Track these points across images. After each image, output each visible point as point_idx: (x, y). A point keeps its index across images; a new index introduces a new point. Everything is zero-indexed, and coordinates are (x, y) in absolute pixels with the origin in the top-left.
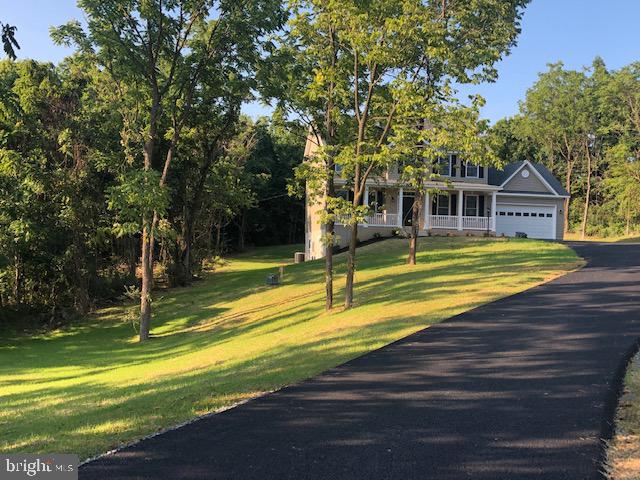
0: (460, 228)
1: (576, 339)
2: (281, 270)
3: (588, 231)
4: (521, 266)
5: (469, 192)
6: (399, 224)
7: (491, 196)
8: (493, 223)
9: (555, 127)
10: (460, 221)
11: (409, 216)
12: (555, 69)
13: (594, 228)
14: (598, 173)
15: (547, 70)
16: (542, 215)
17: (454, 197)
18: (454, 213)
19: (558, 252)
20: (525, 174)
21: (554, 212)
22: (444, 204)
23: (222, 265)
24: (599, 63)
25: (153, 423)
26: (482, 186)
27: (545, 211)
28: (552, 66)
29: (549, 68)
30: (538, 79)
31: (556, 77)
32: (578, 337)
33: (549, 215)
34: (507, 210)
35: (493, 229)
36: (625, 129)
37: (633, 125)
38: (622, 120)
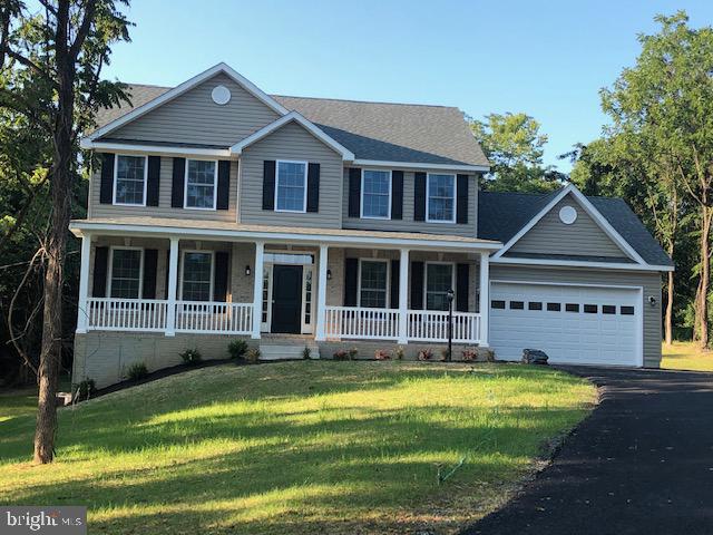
0: (403, 338)
5: (433, 255)
6: (257, 328)
7: (478, 267)
8: (480, 328)
10: (404, 321)
11: (287, 315)
12: (673, 29)
16: (609, 310)
17: (398, 265)
18: (395, 304)
20: (568, 215)
21: (637, 302)
26: (462, 241)
27: (618, 301)
29: (661, 25)
33: (628, 311)
34: (508, 296)
35: (483, 343)
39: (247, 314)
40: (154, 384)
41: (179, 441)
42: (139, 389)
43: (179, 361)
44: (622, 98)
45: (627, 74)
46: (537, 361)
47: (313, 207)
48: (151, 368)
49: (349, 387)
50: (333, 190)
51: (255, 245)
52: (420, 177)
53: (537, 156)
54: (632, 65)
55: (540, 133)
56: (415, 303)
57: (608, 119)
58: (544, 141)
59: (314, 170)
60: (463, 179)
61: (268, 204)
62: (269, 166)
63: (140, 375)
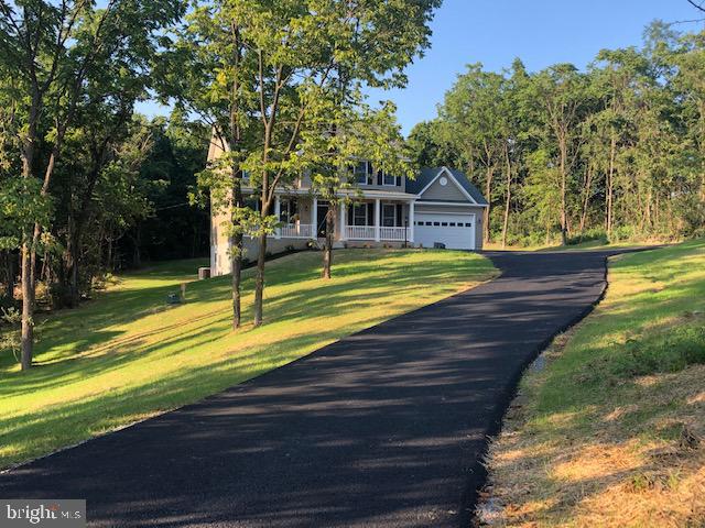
0: (377, 239)
1: (480, 348)
2: (183, 288)
3: (508, 240)
4: (437, 278)
5: (386, 201)
6: (314, 232)
7: (409, 205)
8: (411, 233)
9: (474, 132)
10: (378, 232)
11: (324, 227)
12: (474, 71)
13: (515, 238)
14: (518, 181)
15: (466, 71)
16: (460, 225)
17: (371, 206)
18: (371, 223)
19: (475, 263)
20: (444, 182)
21: (473, 221)
22: (360, 213)
23: (115, 283)
24: (518, 65)
25: (47, 445)
26: (400, 195)
27: (464, 221)
28: (472, 68)
29: (468, 69)
30: (457, 80)
31: (476, 78)
32: (482, 345)
33: (468, 225)
34: (425, 219)
35: (412, 240)
36: (544, 134)
37: (552, 130)
38: (541, 124)
42: (289, 258)
46: (440, 247)
56: (382, 224)
63: (268, 257)
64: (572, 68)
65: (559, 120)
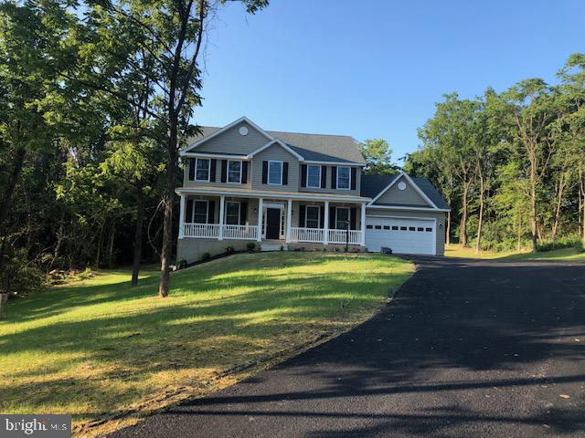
3: (484, 245)
5: (340, 205)
7: (360, 210)
10: (326, 234)
12: (451, 100)
13: (489, 243)
14: (491, 193)
15: (443, 101)
16: (421, 229)
20: (402, 186)
21: (434, 226)
24: (490, 92)
27: (425, 226)
28: (449, 97)
29: (445, 98)
30: (436, 109)
31: (453, 110)
33: (429, 230)
35: (362, 244)
36: (513, 147)
37: (521, 145)
38: (510, 140)
39: (255, 231)
40: (213, 262)
41: (225, 287)
43: (224, 251)
44: (427, 132)
45: (429, 121)
46: (388, 252)
47: (285, 182)
48: (212, 254)
49: (302, 264)
50: (294, 174)
51: (258, 200)
52: (334, 168)
53: (388, 159)
54: (432, 117)
55: (389, 149)
56: (331, 226)
57: (421, 142)
58: (391, 152)
59: (286, 165)
60: (354, 169)
61: (264, 181)
62: (265, 164)
63: (207, 258)
64: (540, 82)
65: (528, 133)
